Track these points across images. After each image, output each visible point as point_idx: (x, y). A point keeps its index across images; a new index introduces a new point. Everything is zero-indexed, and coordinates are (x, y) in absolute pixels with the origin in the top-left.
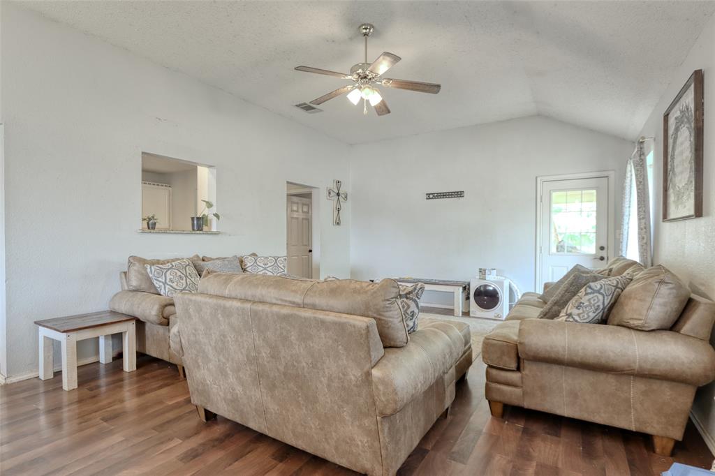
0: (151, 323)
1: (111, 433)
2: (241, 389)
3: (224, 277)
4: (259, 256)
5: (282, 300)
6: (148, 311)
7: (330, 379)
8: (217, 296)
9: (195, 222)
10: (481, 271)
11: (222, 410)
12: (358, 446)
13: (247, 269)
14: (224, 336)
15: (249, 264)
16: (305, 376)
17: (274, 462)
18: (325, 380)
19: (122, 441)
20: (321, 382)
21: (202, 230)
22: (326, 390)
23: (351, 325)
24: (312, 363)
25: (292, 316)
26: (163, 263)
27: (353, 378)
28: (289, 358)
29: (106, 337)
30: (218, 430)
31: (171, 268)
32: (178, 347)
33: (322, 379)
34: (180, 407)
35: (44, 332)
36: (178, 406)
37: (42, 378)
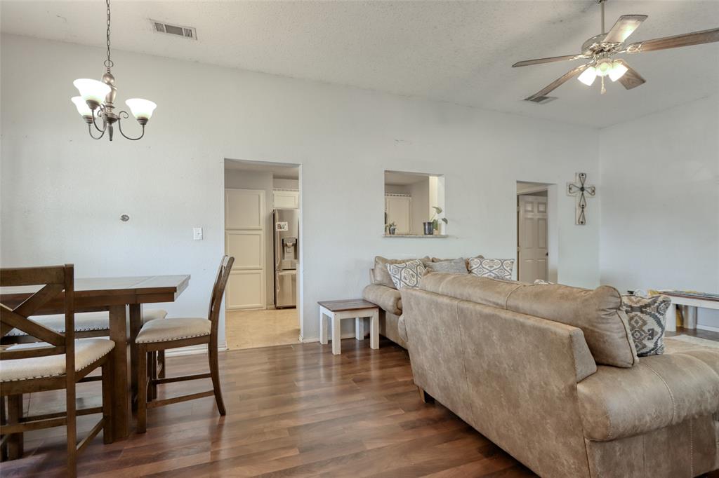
0: (389, 311)
1: (357, 391)
2: (451, 379)
3: (439, 276)
4: (486, 258)
5: (486, 300)
6: (386, 302)
7: (532, 386)
8: (433, 293)
9: (427, 227)
11: (437, 395)
12: (563, 464)
13: (473, 271)
14: (437, 329)
15: (474, 266)
16: (506, 378)
17: (479, 455)
18: (526, 386)
19: (364, 400)
20: (522, 387)
21: (432, 234)
22: (527, 396)
23: (551, 332)
24: (513, 366)
25: (493, 315)
26: (400, 263)
27: (556, 390)
28: (491, 357)
29: (360, 318)
30: (434, 412)
31: (405, 267)
32: (403, 333)
33: (524, 384)
34: (408, 385)
35: (323, 310)
36: (405, 384)
37: (322, 343)
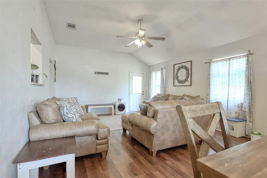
10: (119, 99)
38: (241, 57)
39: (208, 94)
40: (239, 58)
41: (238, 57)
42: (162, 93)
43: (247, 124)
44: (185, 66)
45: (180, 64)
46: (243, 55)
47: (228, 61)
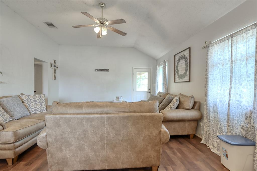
10: (117, 97)
27: (154, 134)
32: (45, 144)
38: (248, 29)
39: (206, 94)
40: (246, 31)
41: (244, 30)
42: (165, 92)
43: (255, 152)
44: (184, 56)
45: (180, 54)
46: (251, 25)
47: (230, 40)
